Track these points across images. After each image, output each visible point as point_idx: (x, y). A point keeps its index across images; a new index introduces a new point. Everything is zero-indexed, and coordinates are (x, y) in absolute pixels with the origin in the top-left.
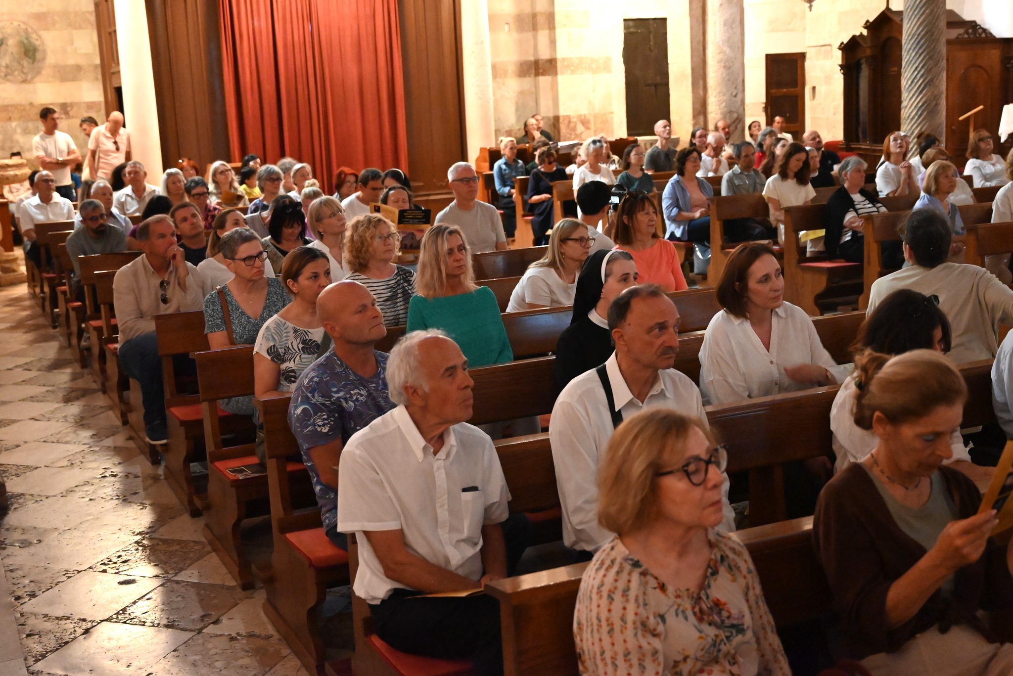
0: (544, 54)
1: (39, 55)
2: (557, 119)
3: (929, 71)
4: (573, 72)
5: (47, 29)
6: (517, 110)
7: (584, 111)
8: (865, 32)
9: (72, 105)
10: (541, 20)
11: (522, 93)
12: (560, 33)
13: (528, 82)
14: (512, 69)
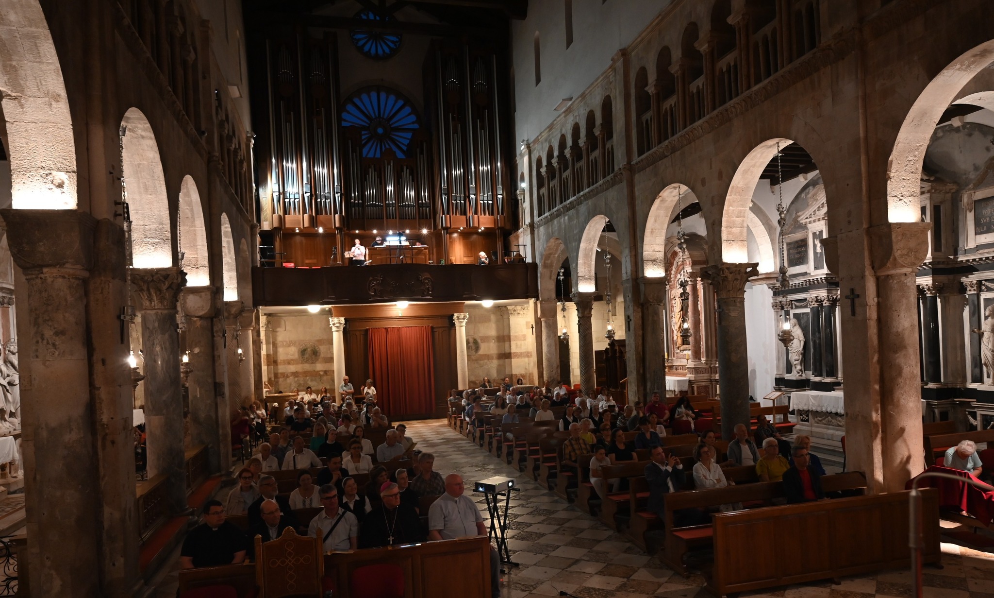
0: (507, 351)
1: (318, 354)
2: (512, 375)
3: (586, 368)
4: (518, 358)
5: (321, 345)
6: (497, 372)
7: (523, 372)
8: (608, 347)
9: (328, 371)
10: (506, 338)
11: (499, 366)
12: (513, 343)
13: (501, 361)
14: (495, 357)
